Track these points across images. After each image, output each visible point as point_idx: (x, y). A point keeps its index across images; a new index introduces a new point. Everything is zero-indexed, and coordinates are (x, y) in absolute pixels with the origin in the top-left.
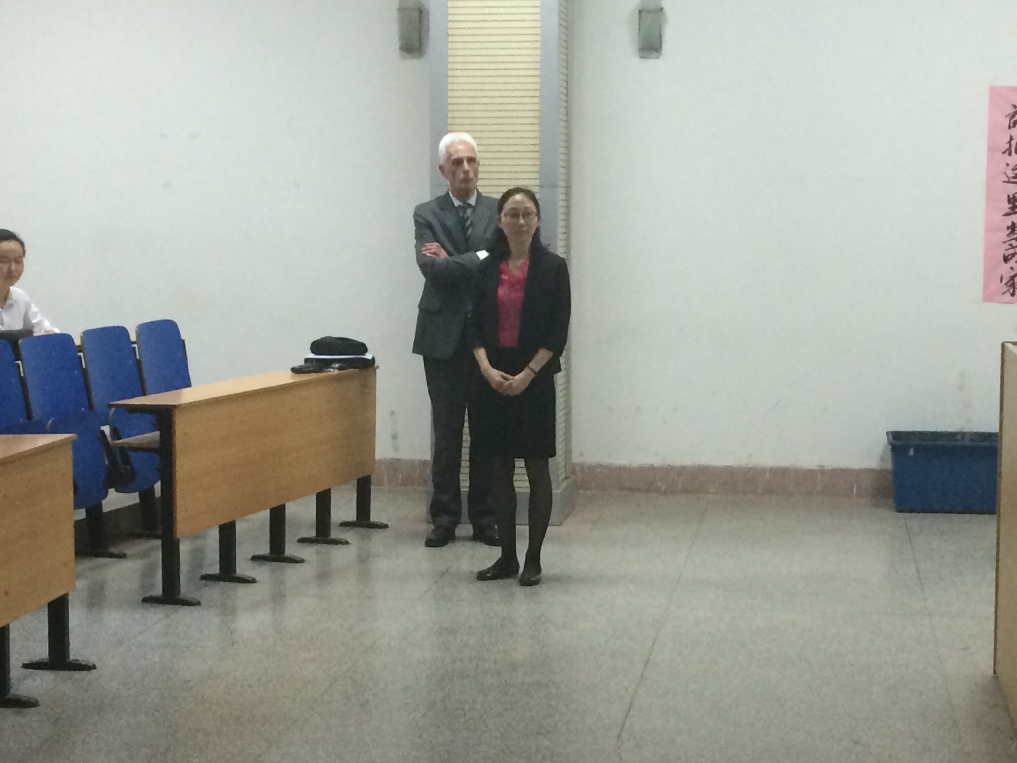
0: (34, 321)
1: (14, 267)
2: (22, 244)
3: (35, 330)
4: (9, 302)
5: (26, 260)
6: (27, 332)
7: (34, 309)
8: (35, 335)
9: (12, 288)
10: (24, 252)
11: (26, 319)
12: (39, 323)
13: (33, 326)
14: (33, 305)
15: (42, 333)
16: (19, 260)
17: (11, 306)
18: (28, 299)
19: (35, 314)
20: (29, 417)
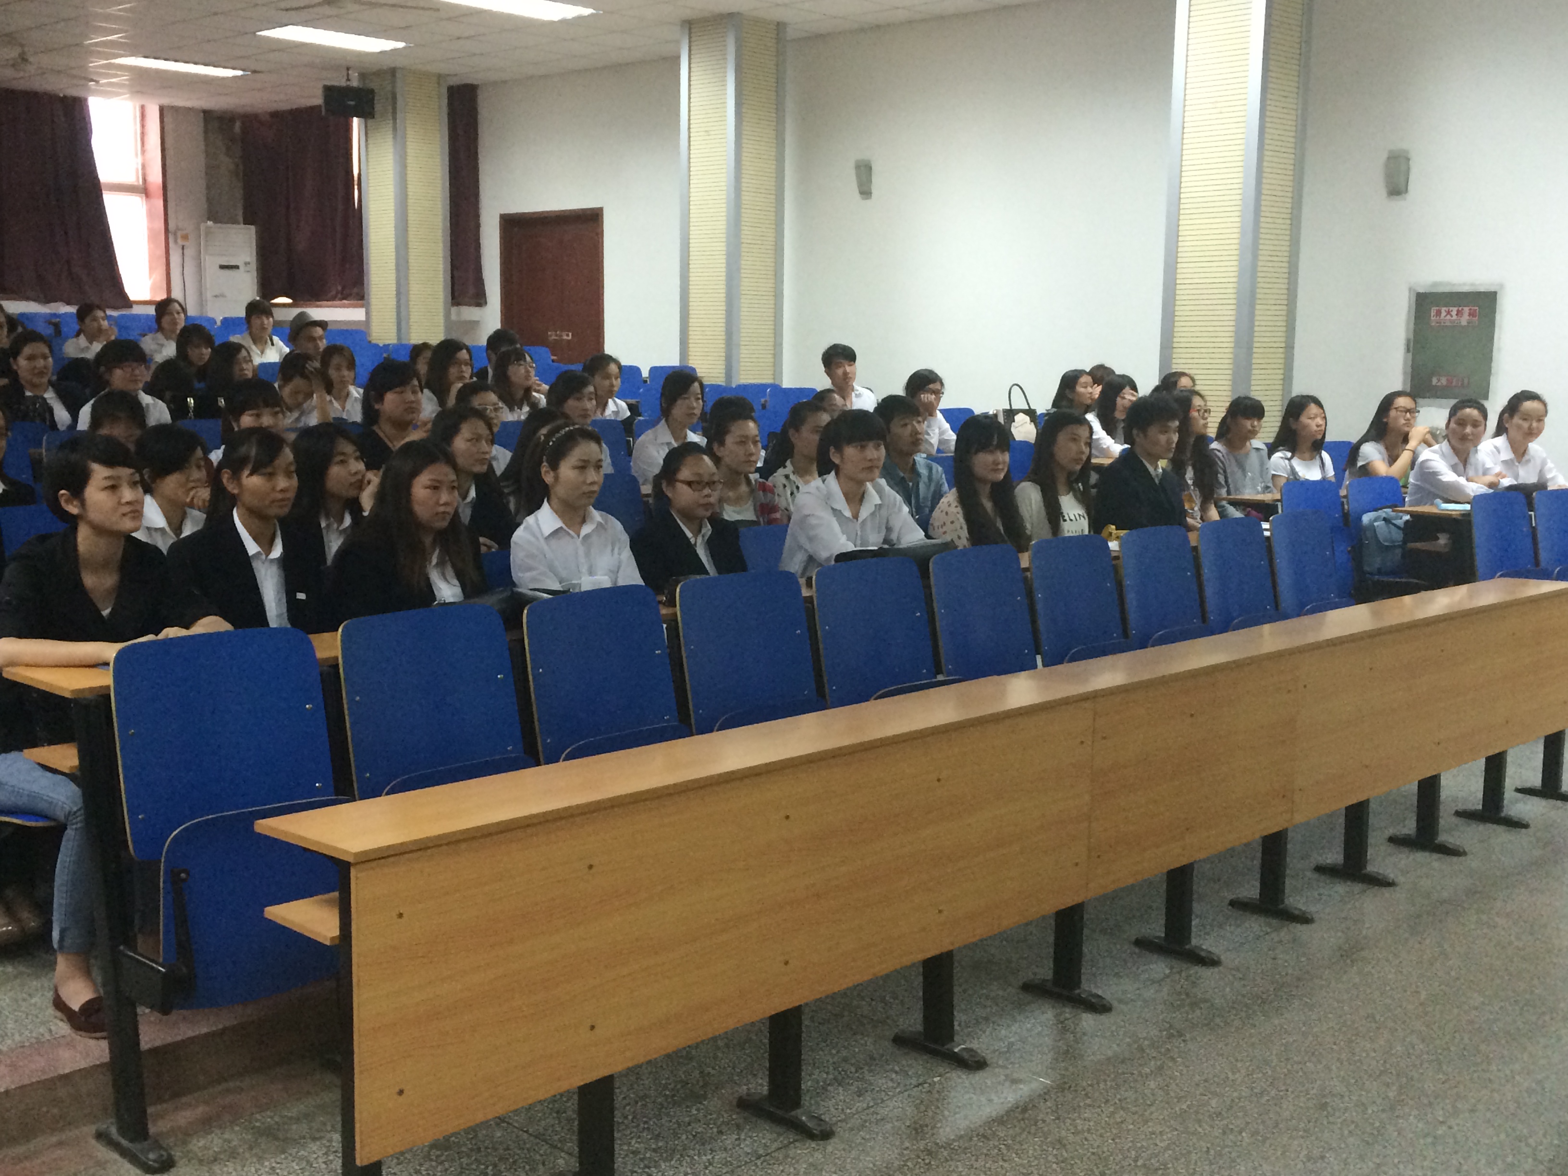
0: (1549, 476)
1: (1535, 424)
2: (1545, 404)
3: (1548, 484)
4: (1526, 457)
5: (1547, 420)
6: (1541, 486)
7: (1550, 465)
8: (1549, 489)
9: (1530, 445)
10: (1546, 412)
11: (1541, 473)
12: (1553, 478)
13: (1547, 480)
14: (1549, 461)
15: (1555, 488)
16: (1540, 418)
17: (1528, 461)
18: (1544, 455)
19: (1550, 470)
20: (1537, 563)
